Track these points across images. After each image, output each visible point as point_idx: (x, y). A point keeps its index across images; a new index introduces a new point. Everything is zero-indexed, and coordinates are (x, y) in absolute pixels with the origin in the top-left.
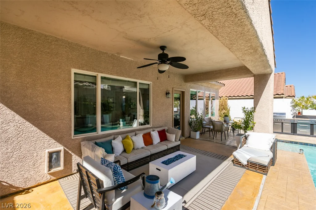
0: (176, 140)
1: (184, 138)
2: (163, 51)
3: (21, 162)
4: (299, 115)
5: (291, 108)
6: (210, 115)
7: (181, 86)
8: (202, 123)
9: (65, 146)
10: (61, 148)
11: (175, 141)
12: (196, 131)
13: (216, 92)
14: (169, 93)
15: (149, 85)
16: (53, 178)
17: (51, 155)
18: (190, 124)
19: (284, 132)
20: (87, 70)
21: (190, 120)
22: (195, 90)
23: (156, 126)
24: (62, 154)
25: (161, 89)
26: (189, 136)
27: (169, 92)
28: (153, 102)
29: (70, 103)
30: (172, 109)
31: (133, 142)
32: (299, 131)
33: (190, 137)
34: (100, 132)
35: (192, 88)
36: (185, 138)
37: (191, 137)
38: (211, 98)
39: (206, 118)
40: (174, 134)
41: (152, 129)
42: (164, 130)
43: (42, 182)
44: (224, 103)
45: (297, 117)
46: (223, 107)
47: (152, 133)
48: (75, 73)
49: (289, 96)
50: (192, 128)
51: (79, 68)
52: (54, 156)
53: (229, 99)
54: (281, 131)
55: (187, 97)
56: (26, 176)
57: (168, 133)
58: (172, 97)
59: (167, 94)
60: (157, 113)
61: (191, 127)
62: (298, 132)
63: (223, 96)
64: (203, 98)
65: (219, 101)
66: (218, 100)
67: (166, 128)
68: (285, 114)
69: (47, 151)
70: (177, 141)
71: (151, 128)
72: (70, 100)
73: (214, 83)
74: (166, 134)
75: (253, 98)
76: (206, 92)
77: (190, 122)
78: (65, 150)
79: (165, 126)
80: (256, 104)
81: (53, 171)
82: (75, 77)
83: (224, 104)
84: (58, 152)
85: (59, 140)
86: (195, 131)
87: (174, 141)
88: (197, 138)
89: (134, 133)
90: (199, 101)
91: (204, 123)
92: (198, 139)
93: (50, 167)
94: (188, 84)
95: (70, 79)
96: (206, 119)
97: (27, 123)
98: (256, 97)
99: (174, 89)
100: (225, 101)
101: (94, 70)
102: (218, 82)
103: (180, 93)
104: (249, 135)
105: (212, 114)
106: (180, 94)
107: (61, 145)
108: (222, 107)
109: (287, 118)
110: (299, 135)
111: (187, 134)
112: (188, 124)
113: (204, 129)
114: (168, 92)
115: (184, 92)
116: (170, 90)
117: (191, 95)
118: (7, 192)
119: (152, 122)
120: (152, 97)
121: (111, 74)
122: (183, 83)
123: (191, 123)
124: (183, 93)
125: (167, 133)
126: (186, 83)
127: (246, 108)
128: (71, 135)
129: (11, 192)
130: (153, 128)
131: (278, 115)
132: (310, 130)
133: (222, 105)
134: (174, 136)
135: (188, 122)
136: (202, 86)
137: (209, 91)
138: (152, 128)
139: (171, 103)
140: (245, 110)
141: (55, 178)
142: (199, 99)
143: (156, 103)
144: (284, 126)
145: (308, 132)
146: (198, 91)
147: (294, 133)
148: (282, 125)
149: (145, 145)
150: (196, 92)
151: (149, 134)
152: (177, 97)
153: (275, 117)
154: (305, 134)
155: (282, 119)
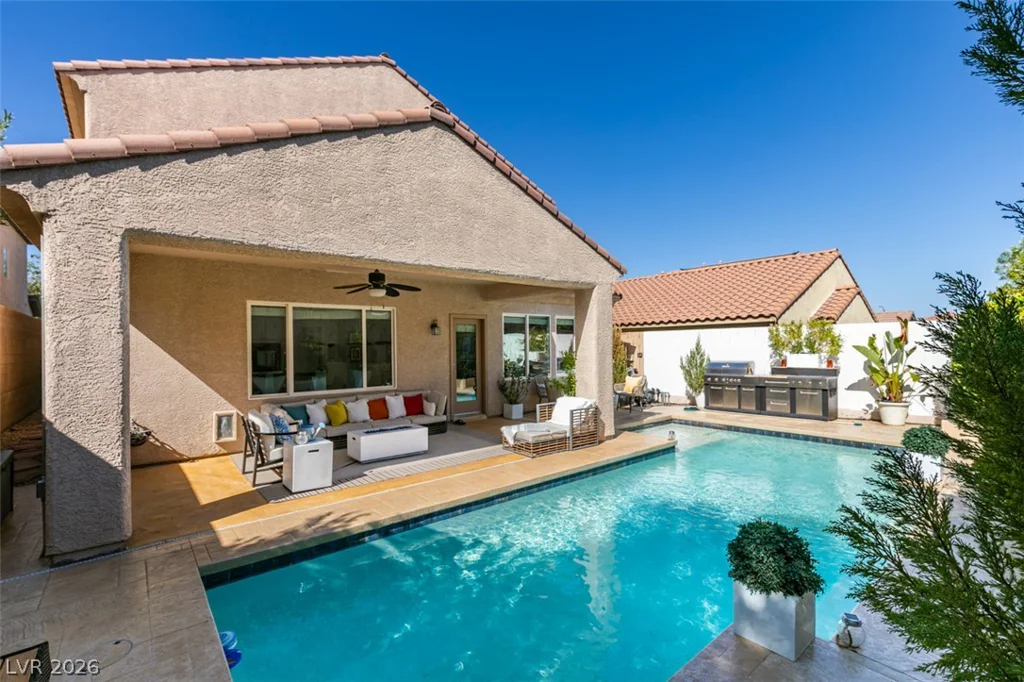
0: (439, 413)
1: (485, 417)
3: (185, 423)
4: (780, 368)
5: (770, 351)
7: (473, 308)
9: (239, 409)
10: (233, 411)
11: (435, 414)
14: (436, 326)
15: (390, 312)
16: (224, 451)
17: (220, 419)
18: (502, 387)
19: (743, 408)
20: (271, 300)
21: (505, 379)
22: (523, 315)
23: (401, 390)
24: (234, 420)
25: (419, 318)
26: (500, 413)
27: (437, 324)
28: (399, 344)
29: (245, 349)
31: (347, 411)
32: (771, 404)
33: (502, 416)
34: (291, 393)
35: (507, 311)
36: (489, 417)
37: (505, 415)
40: (432, 402)
41: (390, 394)
42: (420, 395)
43: (210, 453)
45: (777, 371)
47: (389, 399)
48: (253, 306)
50: (506, 397)
51: (258, 299)
52: (224, 421)
54: (737, 407)
55: (494, 328)
56: (190, 443)
57: (427, 401)
58: (448, 333)
59: (434, 326)
60: (408, 363)
61: (503, 393)
62: (768, 409)
67: (424, 393)
68: (750, 365)
69: (215, 413)
70: (439, 416)
71: (390, 391)
72: (246, 344)
74: (421, 402)
77: (501, 383)
78: (238, 415)
79: (424, 390)
81: (222, 440)
82: (252, 311)
84: (230, 417)
85: (231, 400)
86: (510, 402)
88: (514, 418)
89: (354, 398)
93: (219, 435)
94: (496, 304)
95: (245, 316)
97: (192, 375)
99: (454, 316)
101: (281, 299)
103: (476, 323)
104: (556, 402)
106: (473, 325)
107: (232, 407)
109: (756, 374)
110: (770, 414)
111: (492, 408)
112: (496, 386)
114: (434, 323)
115: (484, 320)
116: (442, 318)
117: (505, 324)
118: (169, 458)
119: (398, 381)
120: (397, 334)
121: (310, 302)
122: (480, 302)
124: (481, 323)
125: (423, 401)
126: (488, 302)
128: (247, 394)
129: (175, 459)
130: (396, 393)
131: (732, 368)
132: (789, 402)
134: (434, 406)
136: (543, 303)
138: (392, 392)
139: (446, 345)
141: (226, 452)
143: (407, 346)
144: (742, 393)
145: (785, 405)
146: (528, 315)
147: (761, 409)
148: (739, 390)
149: (371, 418)
150: (524, 319)
151: (384, 401)
152: (468, 330)
153: (726, 371)
154: (783, 411)
155: (737, 378)
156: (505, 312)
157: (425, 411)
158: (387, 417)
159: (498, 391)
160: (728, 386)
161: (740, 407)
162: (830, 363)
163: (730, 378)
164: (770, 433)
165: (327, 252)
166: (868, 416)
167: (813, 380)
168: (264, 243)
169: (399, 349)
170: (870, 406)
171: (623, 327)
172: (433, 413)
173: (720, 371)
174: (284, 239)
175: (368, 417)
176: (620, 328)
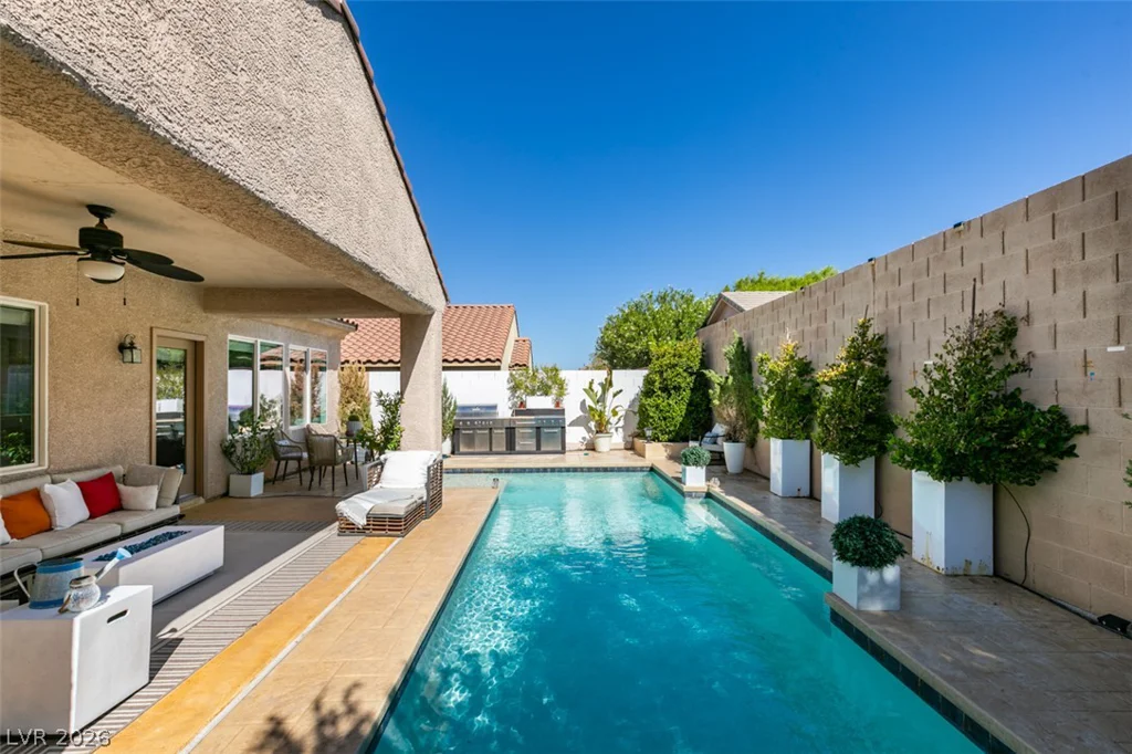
0: (163, 502)
1: (201, 501)
2: (101, 221)
4: (521, 410)
5: (508, 393)
6: (307, 420)
7: (188, 322)
8: (274, 447)
11: (158, 507)
12: (250, 473)
13: (330, 348)
14: (132, 347)
15: (31, 311)
18: (227, 451)
19: (494, 449)
21: (230, 437)
22: (250, 340)
23: (66, 468)
25: (96, 330)
26: (221, 491)
27: (132, 344)
28: (53, 377)
30: (146, 401)
32: (519, 444)
33: (226, 495)
35: (233, 331)
36: (207, 501)
37: (231, 494)
38: (310, 365)
39: (292, 428)
40: (152, 484)
41: (48, 478)
42: (109, 477)
44: (353, 380)
45: (517, 413)
46: (352, 392)
47: (48, 488)
49: (516, 365)
50: (234, 465)
53: (368, 369)
54: (488, 450)
55: (214, 359)
57: (125, 485)
58: (148, 361)
59: (124, 348)
60: (74, 416)
61: (230, 460)
62: (517, 448)
63: (352, 359)
64: (279, 363)
65: (339, 375)
66: (336, 373)
67: (118, 470)
68: (495, 407)
70: (165, 507)
71: (46, 472)
73: (327, 321)
74: (116, 488)
75: (398, 369)
76: (291, 346)
77: (227, 444)
79: (115, 463)
80: (404, 383)
83: (352, 385)
86: (246, 470)
87: (153, 506)
88: (253, 495)
90: (262, 374)
91: (281, 446)
92: (255, 498)
94: (220, 319)
96: (294, 431)
98: (405, 365)
99: (155, 332)
100: (357, 376)
102: (345, 320)
103: (184, 345)
104: (386, 460)
105: (316, 415)
106: (185, 351)
108: (348, 394)
109: (500, 416)
110: (519, 453)
111: (212, 485)
112: (219, 450)
113: (283, 463)
114: (128, 341)
115: (202, 343)
116: (140, 334)
117: (231, 352)
119: (49, 454)
120: (50, 358)
122: (198, 314)
123: (233, 445)
124: (197, 348)
125: (121, 487)
126: (210, 315)
127: (385, 393)
130: (56, 475)
131: (483, 411)
132: (535, 439)
133: (348, 388)
134: (154, 490)
135: (217, 445)
136: (277, 325)
137: (305, 343)
138: (48, 473)
139: (144, 381)
140: (383, 398)
142: (263, 368)
143: (71, 382)
144: (493, 435)
145: (531, 444)
146: (259, 341)
147: (511, 448)
148: (490, 433)
149: (13, 535)
150: (253, 346)
151: (36, 495)
152: (172, 359)
153: (477, 414)
154: (528, 449)
155: (489, 420)
156: (231, 333)
157: (124, 504)
158: (50, 529)
159: (222, 456)
160: (480, 429)
161: (491, 449)
162: (558, 404)
163: (482, 420)
164: (538, 470)
165: (232, 176)
166: (584, 447)
167: (547, 419)
168: (130, 105)
169: (53, 388)
170: (584, 438)
171: (369, 365)
172: (153, 505)
173: (471, 415)
174: (167, 113)
175: (7, 538)
176: (363, 366)
